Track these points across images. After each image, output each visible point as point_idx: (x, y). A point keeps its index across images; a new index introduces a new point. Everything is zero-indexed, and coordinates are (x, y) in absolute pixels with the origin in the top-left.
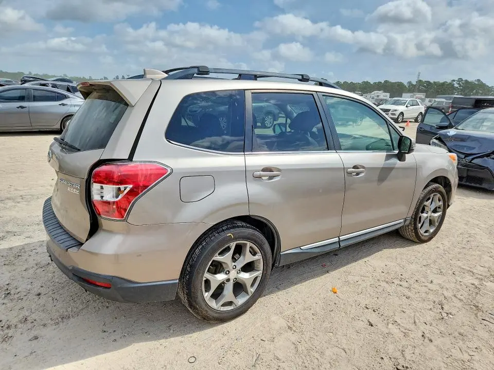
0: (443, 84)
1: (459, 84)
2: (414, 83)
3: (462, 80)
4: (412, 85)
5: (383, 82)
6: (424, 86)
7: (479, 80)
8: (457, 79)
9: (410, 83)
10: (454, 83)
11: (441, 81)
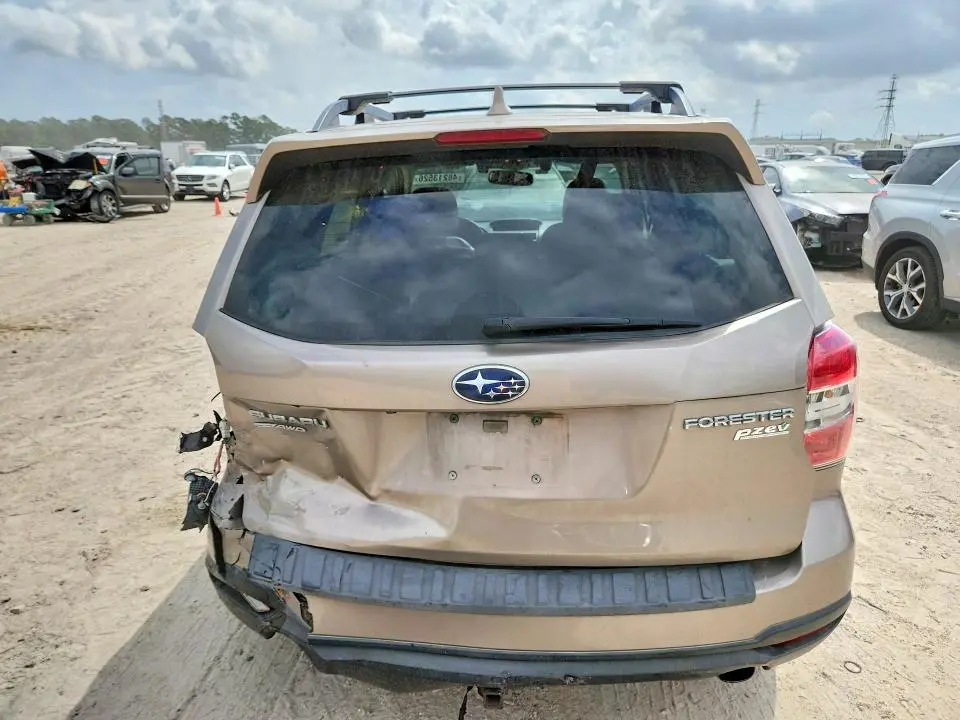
0: (210, 123)
1: (235, 124)
2: (156, 122)
3: (239, 117)
4: (153, 125)
5: (89, 119)
6: (176, 128)
7: (264, 117)
8: (229, 115)
9: (146, 121)
10: (228, 121)
11: (205, 119)
